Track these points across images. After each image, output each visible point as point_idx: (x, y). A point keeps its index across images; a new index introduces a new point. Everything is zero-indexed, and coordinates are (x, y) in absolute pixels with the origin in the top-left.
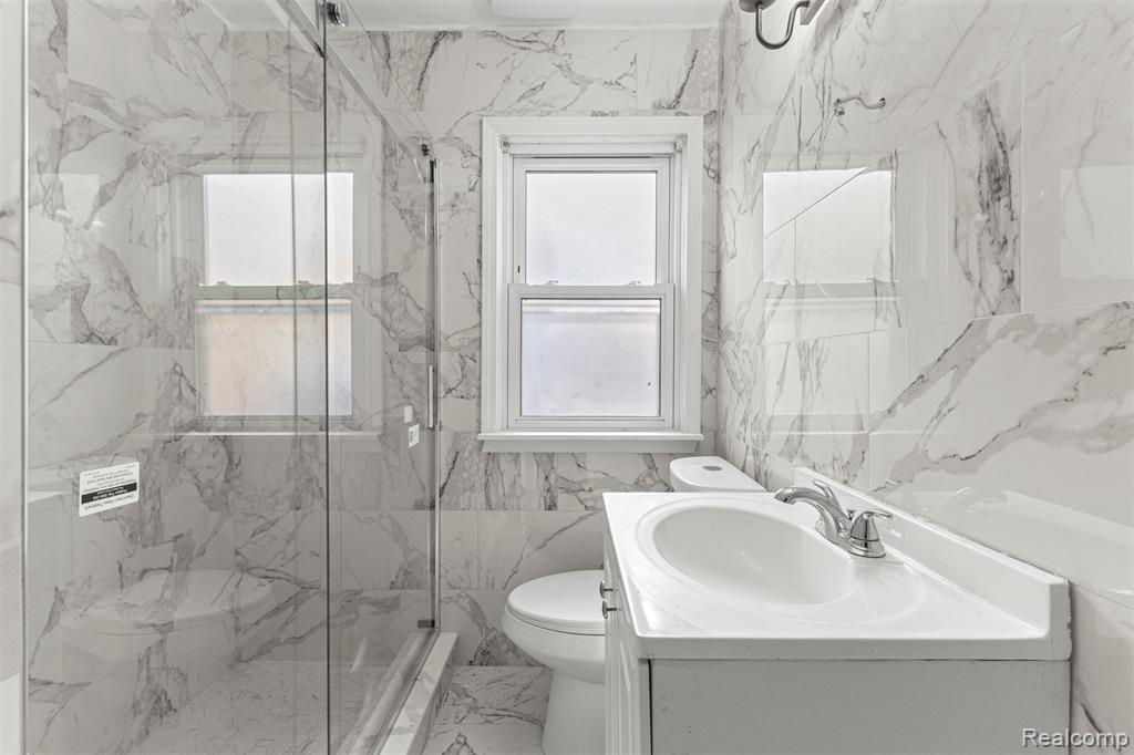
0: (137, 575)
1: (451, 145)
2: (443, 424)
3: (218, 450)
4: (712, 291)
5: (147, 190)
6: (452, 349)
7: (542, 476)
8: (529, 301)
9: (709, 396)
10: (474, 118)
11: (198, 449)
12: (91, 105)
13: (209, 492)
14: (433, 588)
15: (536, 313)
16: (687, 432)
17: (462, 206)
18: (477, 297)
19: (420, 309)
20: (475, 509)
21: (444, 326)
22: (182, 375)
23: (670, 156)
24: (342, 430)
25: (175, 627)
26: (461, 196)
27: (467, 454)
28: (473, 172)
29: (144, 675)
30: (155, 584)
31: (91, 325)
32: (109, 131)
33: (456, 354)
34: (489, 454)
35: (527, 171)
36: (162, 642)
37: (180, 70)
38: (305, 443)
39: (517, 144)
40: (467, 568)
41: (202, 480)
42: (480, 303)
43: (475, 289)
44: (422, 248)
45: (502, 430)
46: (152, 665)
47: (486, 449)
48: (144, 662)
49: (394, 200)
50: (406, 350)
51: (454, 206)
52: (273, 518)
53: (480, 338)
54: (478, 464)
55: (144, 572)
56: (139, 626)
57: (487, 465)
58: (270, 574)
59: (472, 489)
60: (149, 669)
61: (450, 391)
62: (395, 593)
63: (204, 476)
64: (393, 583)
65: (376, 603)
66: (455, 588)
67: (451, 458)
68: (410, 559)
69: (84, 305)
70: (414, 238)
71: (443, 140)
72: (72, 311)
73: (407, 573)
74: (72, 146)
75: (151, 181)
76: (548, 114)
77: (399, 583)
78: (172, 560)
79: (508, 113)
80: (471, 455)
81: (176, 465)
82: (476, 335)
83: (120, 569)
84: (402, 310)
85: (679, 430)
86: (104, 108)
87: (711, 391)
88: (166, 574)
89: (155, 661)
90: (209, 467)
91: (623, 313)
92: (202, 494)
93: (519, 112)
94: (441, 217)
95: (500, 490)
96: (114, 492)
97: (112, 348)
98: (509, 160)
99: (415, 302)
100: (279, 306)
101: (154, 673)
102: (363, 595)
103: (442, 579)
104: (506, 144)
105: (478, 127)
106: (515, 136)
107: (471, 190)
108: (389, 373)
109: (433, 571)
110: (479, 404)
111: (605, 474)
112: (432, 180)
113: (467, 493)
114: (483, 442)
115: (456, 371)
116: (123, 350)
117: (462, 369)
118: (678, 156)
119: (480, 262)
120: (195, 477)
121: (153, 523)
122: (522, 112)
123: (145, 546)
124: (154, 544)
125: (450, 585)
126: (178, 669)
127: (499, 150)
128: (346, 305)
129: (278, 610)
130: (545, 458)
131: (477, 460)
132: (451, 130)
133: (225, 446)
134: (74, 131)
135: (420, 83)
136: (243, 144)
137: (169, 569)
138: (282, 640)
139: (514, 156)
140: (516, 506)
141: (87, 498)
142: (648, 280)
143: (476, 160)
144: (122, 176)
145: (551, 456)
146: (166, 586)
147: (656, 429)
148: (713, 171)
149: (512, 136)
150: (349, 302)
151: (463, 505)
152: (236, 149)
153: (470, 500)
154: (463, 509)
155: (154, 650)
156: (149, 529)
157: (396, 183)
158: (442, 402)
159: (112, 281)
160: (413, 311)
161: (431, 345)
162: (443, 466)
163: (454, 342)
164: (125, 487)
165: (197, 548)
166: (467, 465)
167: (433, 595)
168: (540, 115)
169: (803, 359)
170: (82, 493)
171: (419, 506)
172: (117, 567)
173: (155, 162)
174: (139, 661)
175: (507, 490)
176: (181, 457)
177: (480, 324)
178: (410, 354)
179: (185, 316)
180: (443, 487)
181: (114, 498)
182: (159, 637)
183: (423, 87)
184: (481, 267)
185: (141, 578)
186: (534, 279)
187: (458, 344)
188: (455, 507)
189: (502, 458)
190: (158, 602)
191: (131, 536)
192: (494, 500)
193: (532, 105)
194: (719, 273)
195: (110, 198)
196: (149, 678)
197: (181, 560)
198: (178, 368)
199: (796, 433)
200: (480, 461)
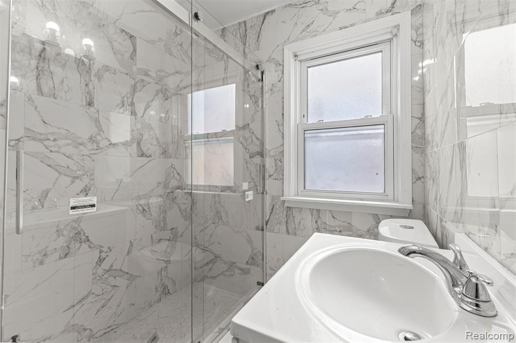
0: (157, 241)
1: (271, 62)
2: (268, 192)
3: (188, 198)
4: (420, 116)
5: (163, 102)
6: (271, 156)
7: (314, 221)
8: (308, 132)
9: (419, 182)
10: (280, 48)
11: (180, 196)
12: (144, 75)
13: (184, 213)
14: (263, 267)
15: (312, 137)
16: (402, 203)
17: (275, 90)
18: (282, 131)
19: (258, 139)
20: (282, 233)
21: (268, 146)
22: (175, 168)
23: (390, 40)
24: (229, 192)
25: (171, 262)
26: (275, 85)
27: (278, 207)
28: (280, 73)
29: (159, 277)
30: (164, 245)
31: (143, 151)
32: (150, 83)
33: (273, 159)
34: (288, 207)
35: (308, 67)
36: (166, 267)
37: (175, 57)
38: (216, 197)
39: (301, 55)
40: (278, 262)
41: (182, 208)
42: (283, 134)
43: (281, 127)
44: (258, 111)
45: (295, 196)
46: (162, 275)
47: (286, 205)
48: (160, 273)
49: (248, 92)
50: (252, 157)
51: (272, 90)
52: (206, 226)
53: (283, 151)
54: (282, 212)
55: (160, 240)
56: (158, 260)
57: (287, 212)
58: (205, 249)
59: (280, 223)
60: (161, 276)
61: (271, 176)
62: (248, 266)
63: (183, 207)
64: (247, 262)
65: (241, 269)
66: (273, 270)
67: (271, 208)
68: (254, 252)
69: (141, 144)
70: (256, 107)
71: (267, 61)
72: (137, 146)
73: (253, 259)
74: (138, 90)
75: (164, 99)
76: (316, 35)
77: (250, 262)
78: (170, 237)
79: (296, 40)
80: (280, 207)
81: (172, 202)
82: (282, 150)
83: (152, 237)
84: (251, 140)
85: (397, 202)
86: (148, 75)
87: (420, 178)
88: (168, 242)
89: (164, 273)
90: (184, 204)
91: (361, 134)
92: (181, 214)
93: (301, 39)
94: (266, 96)
95: (293, 226)
96: (85, 207)
97: (150, 159)
98: (298, 63)
99: (256, 136)
100: (208, 141)
101: (163, 278)
102: (236, 264)
103: (267, 264)
104: (296, 56)
105: (282, 51)
106: (300, 51)
107: (279, 81)
108: (246, 168)
109: (263, 259)
110: (283, 183)
111: (349, 223)
112: (262, 80)
113: (278, 225)
114: (284, 201)
115: (272, 166)
116: (154, 159)
117: (276, 166)
118: (395, 39)
119: (283, 114)
120: (179, 207)
121: (163, 223)
122: (302, 39)
123: (161, 231)
124: (164, 230)
125: (271, 268)
126: (172, 278)
127: (292, 60)
128: (232, 139)
129: (207, 263)
130: (315, 211)
131: (282, 209)
132: (270, 56)
133: (191, 196)
134: (138, 85)
135: (258, 38)
136: (198, 80)
137: (169, 240)
138: (209, 277)
139: (301, 61)
140: (301, 235)
141: (73, 208)
142: (377, 113)
143: (282, 66)
144: (154, 98)
145: (318, 211)
146: (168, 247)
147: (382, 201)
148: (419, 42)
149: (298, 51)
150: (232, 138)
151: (276, 231)
152: (196, 82)
153: (279, 228)
154: (276, 233)
155: (163, 269)
156: (162, 224)
157: (249, 85)
158: (267, 182)
159: (150, 135)
160: (255, 139)
161: (262, 154)
162: (267, 211)
163: (272, 153)
164: (90, 205)
165: (180, 234)
166: (278, 211)
167: (263, 271)
168: (311, 37)
169: (461, 154)
170: (71, 206)
171: (257, 229)
172: (151, 237)
173: (166, 92)
174: (158, 273)
175: (296, 226)
176: (174, 199)
177: (283, 145)
178: (254, 159)
179: (176, 147)
180: (268, 221)
181: (85, 209)
182: (165, 265)
183: (259, 39)
184: (283, 117)
185: (159, 242)
186: (312, 120)
187: (274, 154)
188: (273, 231)
189: (294, 209)
190: (165, 252)
191: (155, 226)
192: (290, 231)
193: (308, 34)
194: (424, 104)
195: (150, 106)
196: (161, 279)
197: (174, 238)
198: (173, 166)
199: (459, 208)
200: (284, 210)
